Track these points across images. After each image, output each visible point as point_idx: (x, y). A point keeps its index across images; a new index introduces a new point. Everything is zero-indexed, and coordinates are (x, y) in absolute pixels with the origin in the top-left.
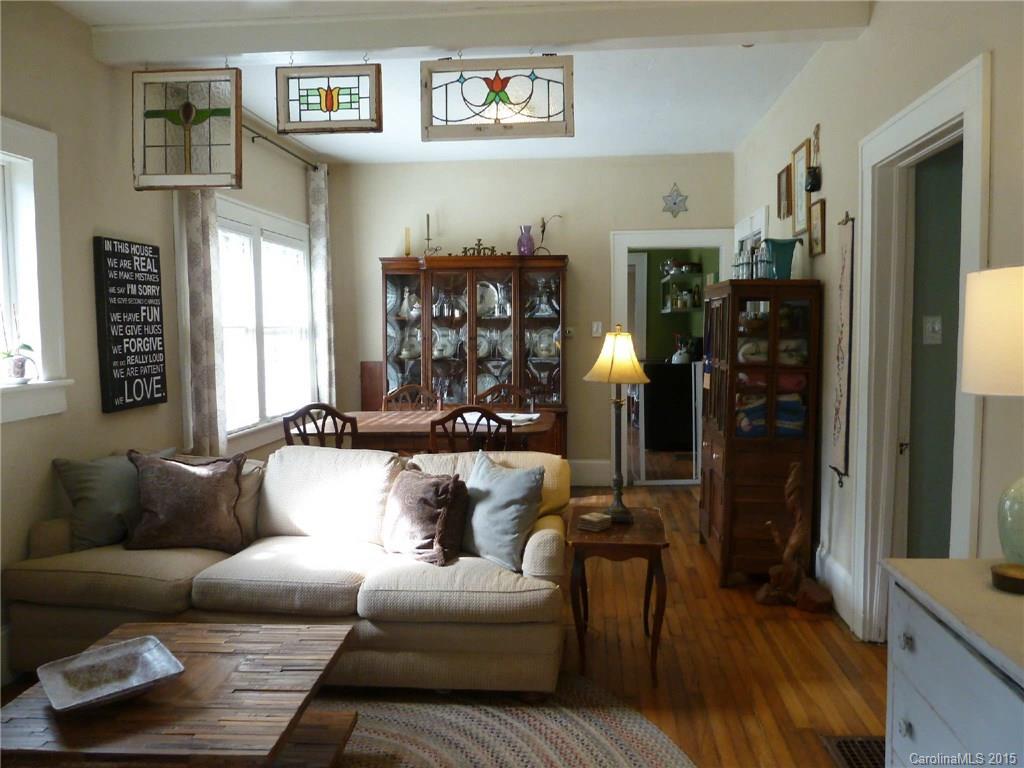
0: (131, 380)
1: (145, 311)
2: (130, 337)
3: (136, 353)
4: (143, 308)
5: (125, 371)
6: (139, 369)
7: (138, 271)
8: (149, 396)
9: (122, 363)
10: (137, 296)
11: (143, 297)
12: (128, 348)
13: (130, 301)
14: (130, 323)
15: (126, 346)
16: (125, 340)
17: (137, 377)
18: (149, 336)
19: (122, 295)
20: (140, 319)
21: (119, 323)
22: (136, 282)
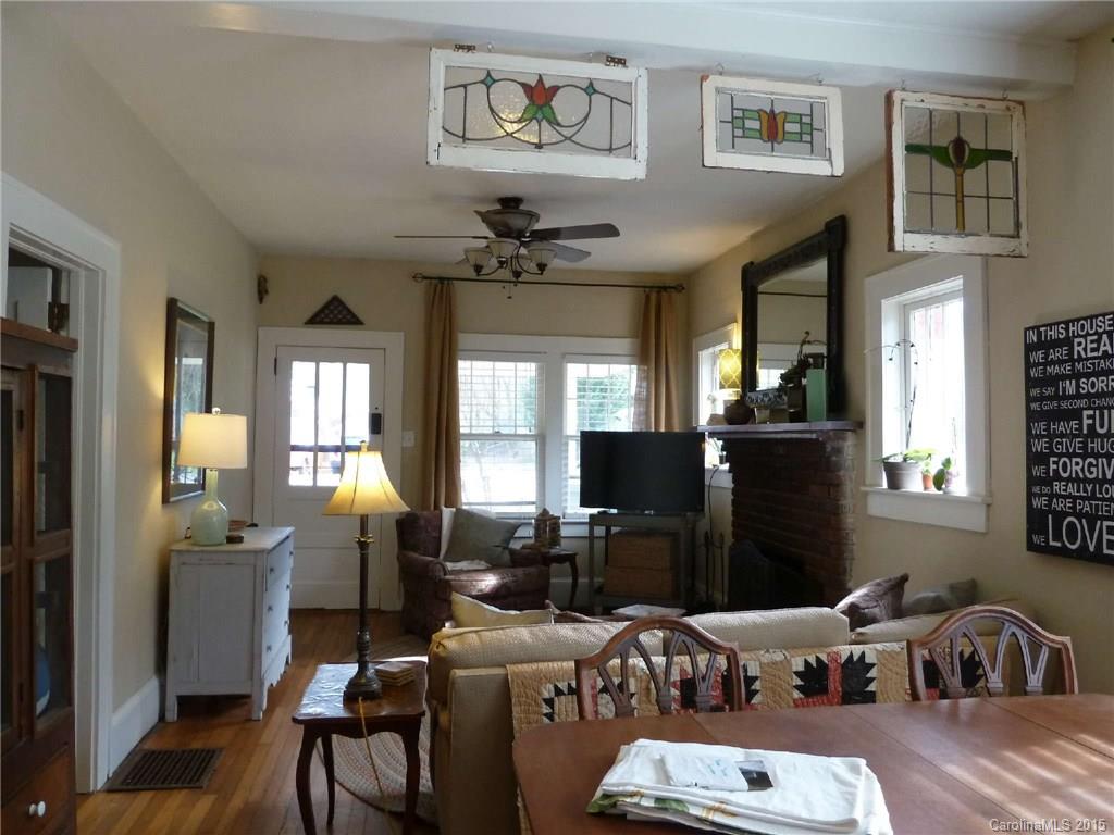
0: (1059, 516)
1: (1092, 417)
2: (1060, 455)
3: (1069, 479)
4: (1086, 413)
5: (1050, 501)
6: (1074, 503)
7: (1080, 359)
8: (1092, 549)
9: (1046, 490)
10: (1078, 396)
11: (1088, 395)
12: (1056, 471)
13: (1065, 405)
14: (1062, 435)
15: (1053, 467)
16: (1052, 459)
17: (1069, 514)
18: (1097, 456)
19: (1050, 398)
20: (1081, 429)
21: (1044, 436)
22: (1077, 376)
